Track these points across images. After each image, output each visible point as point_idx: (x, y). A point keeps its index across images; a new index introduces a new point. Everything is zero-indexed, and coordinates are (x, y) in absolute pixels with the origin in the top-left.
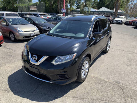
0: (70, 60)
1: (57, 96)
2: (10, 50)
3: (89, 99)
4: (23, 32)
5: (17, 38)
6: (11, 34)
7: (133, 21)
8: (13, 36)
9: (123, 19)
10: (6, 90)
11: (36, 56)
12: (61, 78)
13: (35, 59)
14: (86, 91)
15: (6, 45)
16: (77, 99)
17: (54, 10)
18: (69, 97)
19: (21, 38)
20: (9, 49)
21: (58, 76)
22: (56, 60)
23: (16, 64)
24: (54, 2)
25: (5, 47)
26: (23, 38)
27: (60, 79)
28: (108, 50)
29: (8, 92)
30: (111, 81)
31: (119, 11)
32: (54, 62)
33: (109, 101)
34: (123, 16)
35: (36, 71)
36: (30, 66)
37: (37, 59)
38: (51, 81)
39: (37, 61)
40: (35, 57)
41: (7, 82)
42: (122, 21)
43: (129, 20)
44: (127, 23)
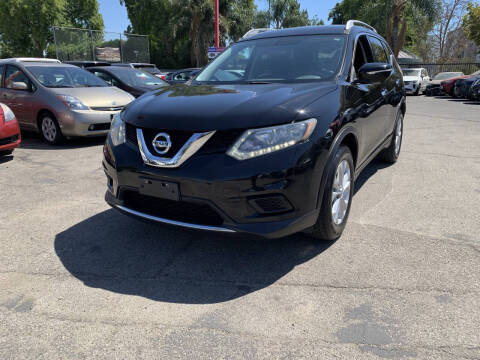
0: (292, 143)
1: (248, 285)
2: (47, 167)
3: (371, 286)
4: (86, 108)
5: (66, 132)
6: (44, 121)
7: (455, 81)
8: (54, 127)
9: (417, 77)
10: (50, 273)
11: (168, 137)
12: (262, 211)
13: (164, 149)
14: (354, 267)
15: (28, 155)
16: (326, 289)
17: (181, 59)
18: (296, 285)
19: (81, 131)
20: (43, 164)
21: (252, 202)
22: (243, 143)
23: (76, 203)
24: (177, 33)
25: (23, 159)
26: (90, 130)
27: (261, 215)
28: (396, 150)
29: (61, 280)
30: (439, 236)
31: (402, 55)
32: (234, 152)
33: (450, 291)
34: (420, 69)
35: (168, 192)
36: (141, 177)
37: (170, 145)
38: (225, 223)
39: (170, 155)
40: (162, 139)
41: (52, 250)
42: (418, 83)
43: (439, 79)
44: (433, 91)
